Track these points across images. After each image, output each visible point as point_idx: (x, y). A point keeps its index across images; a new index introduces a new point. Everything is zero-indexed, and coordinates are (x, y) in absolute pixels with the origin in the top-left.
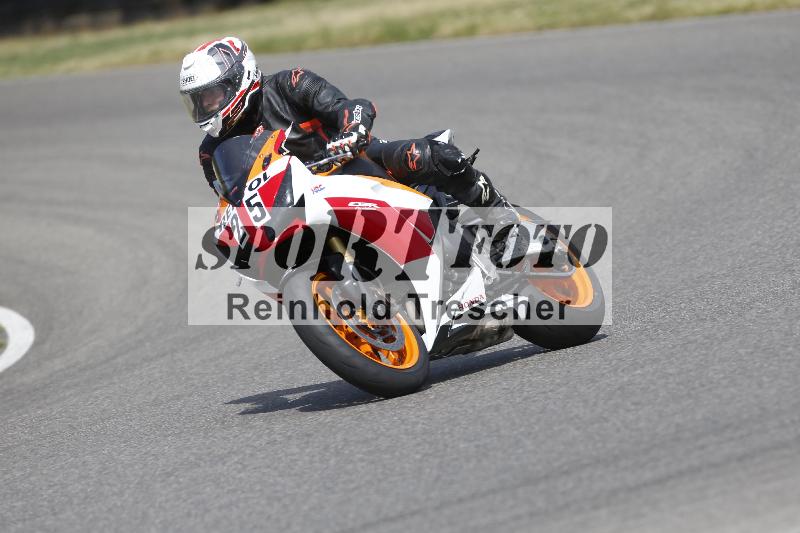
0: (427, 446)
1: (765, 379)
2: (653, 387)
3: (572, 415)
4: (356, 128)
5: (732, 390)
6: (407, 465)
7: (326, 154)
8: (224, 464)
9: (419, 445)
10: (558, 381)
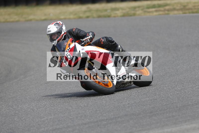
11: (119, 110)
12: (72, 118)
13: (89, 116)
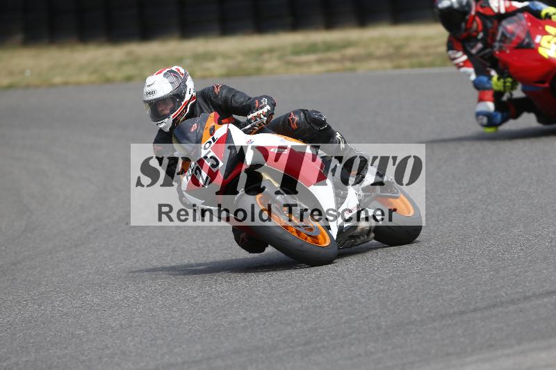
7: (249, 122)
11: (217, 336)
12: (86, 358)
13: (133, 354)
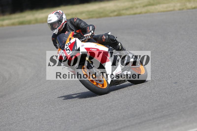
0: (62, 121)
1: (145, 104)
2: (117, 106)
3: (98, 113)
4: (91, 31)
5: (137, 107)
6: (57, 126)
7: (84, 37)
8: (12, 126)
9: (60, 120)
10: (94, 105)
